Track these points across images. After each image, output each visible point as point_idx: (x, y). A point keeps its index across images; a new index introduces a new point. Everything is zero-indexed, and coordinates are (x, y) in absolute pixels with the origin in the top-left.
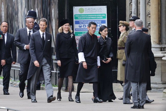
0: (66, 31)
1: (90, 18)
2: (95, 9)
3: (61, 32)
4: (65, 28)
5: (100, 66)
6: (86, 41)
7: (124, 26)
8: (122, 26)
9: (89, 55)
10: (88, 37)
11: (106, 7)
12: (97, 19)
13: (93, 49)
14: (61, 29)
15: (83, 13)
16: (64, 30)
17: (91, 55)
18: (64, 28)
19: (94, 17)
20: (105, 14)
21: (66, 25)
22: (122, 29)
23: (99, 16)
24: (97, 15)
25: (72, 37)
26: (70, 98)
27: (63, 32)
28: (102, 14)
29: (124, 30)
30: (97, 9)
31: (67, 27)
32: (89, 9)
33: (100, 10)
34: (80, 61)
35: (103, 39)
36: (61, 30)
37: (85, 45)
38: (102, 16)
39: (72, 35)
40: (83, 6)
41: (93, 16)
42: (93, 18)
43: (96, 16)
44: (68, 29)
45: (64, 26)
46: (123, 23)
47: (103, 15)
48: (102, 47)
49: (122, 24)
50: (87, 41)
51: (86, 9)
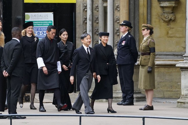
0: (30, 34)
1: (36, 24)
2: (42, 16)
3: (24, 36)
4: (29, 31)
5: (61, 71)
6: (44, 46)
7: (148, 30)
8: (146, 30)
9: (48, 60)
10: (47, 41)
11: (52, 13)
12: (44, 26)
13: (52, 55)
14: (24, 32)
15: (29, 19)
16: (27, 33)
17: (51, 60)
18: (27, 31)
19: (41, 23)
20: (52, 21)
21: (30, 28)
22: (146, 33)
23: (45, 23)
24: (44, 22)
25: (35, 41)
26: (32, 106)
27: (26, 36)
28: (48, 21)
29: (148, 34)
30: (43, 16)
31: (31, 30)
32: (35, 16)
33: (46, 17)
34: (39, 67)
35: (64, 44)
36: (24, 34)
37: (44, 50)
38: (48, 23)
39: (36, 39)
40: (28, 12)
41: (39, 22)
42: (39, 25)
43: (42, 23)
44: (32, 32)
45: (28, 29)
46: (147, 27)
47: (50, 22)
48: (63, 52)
49: (145, 27)
50: (46, 46)
51: (32, 16)
